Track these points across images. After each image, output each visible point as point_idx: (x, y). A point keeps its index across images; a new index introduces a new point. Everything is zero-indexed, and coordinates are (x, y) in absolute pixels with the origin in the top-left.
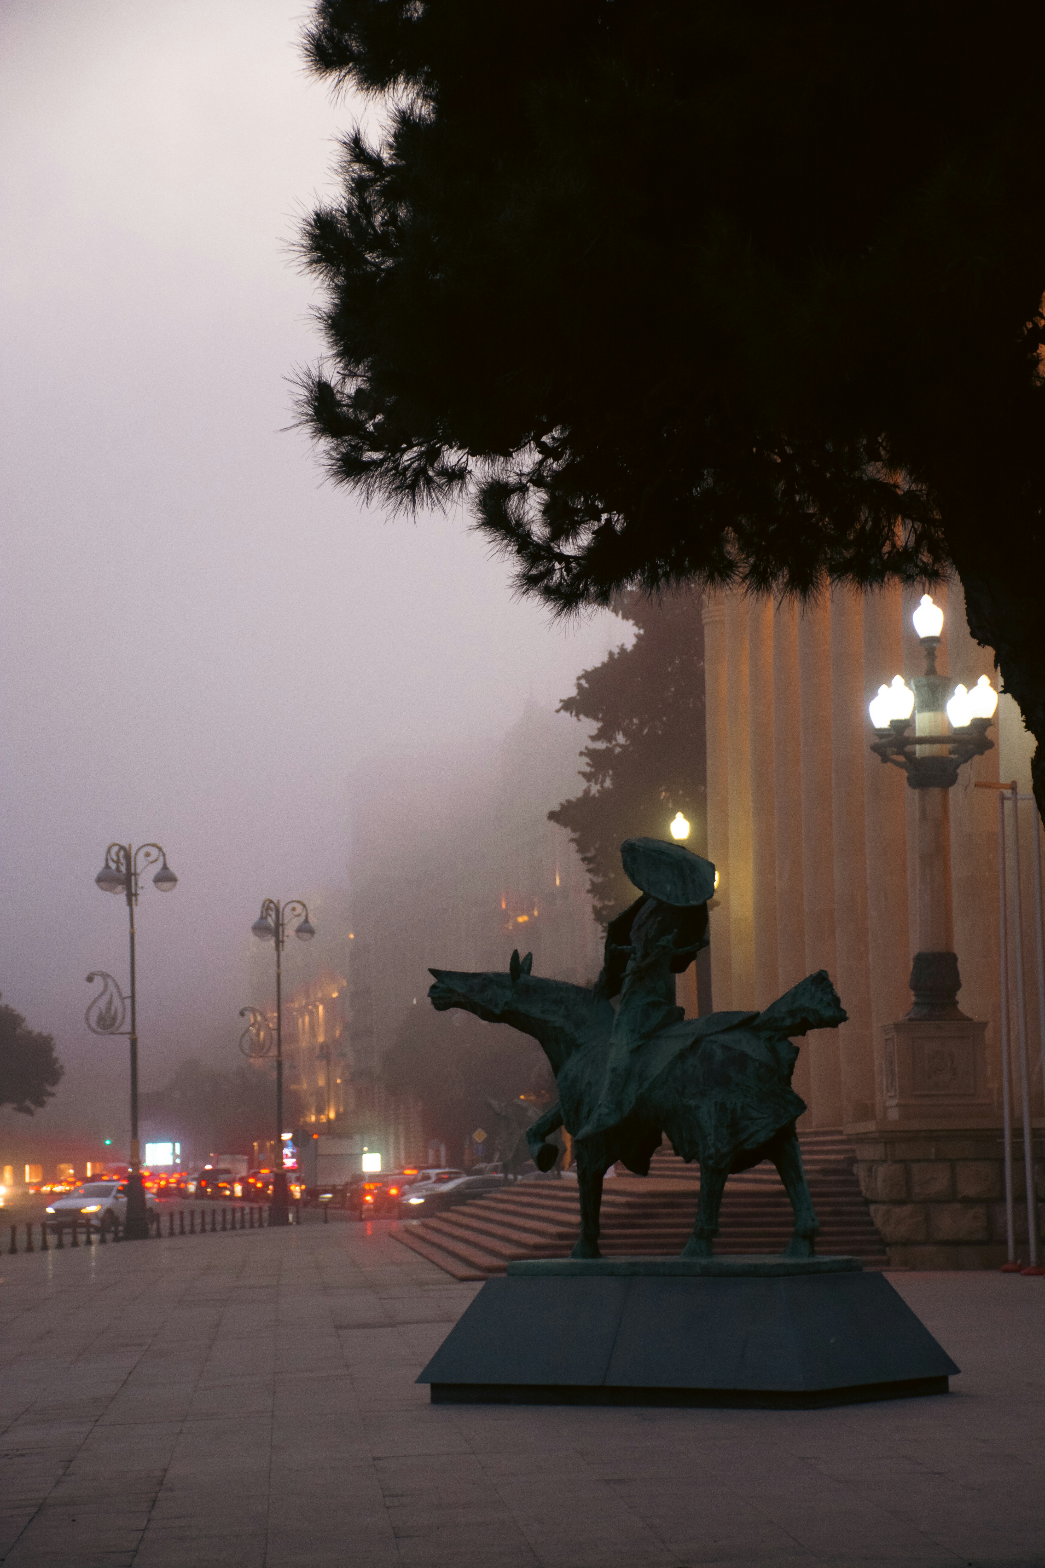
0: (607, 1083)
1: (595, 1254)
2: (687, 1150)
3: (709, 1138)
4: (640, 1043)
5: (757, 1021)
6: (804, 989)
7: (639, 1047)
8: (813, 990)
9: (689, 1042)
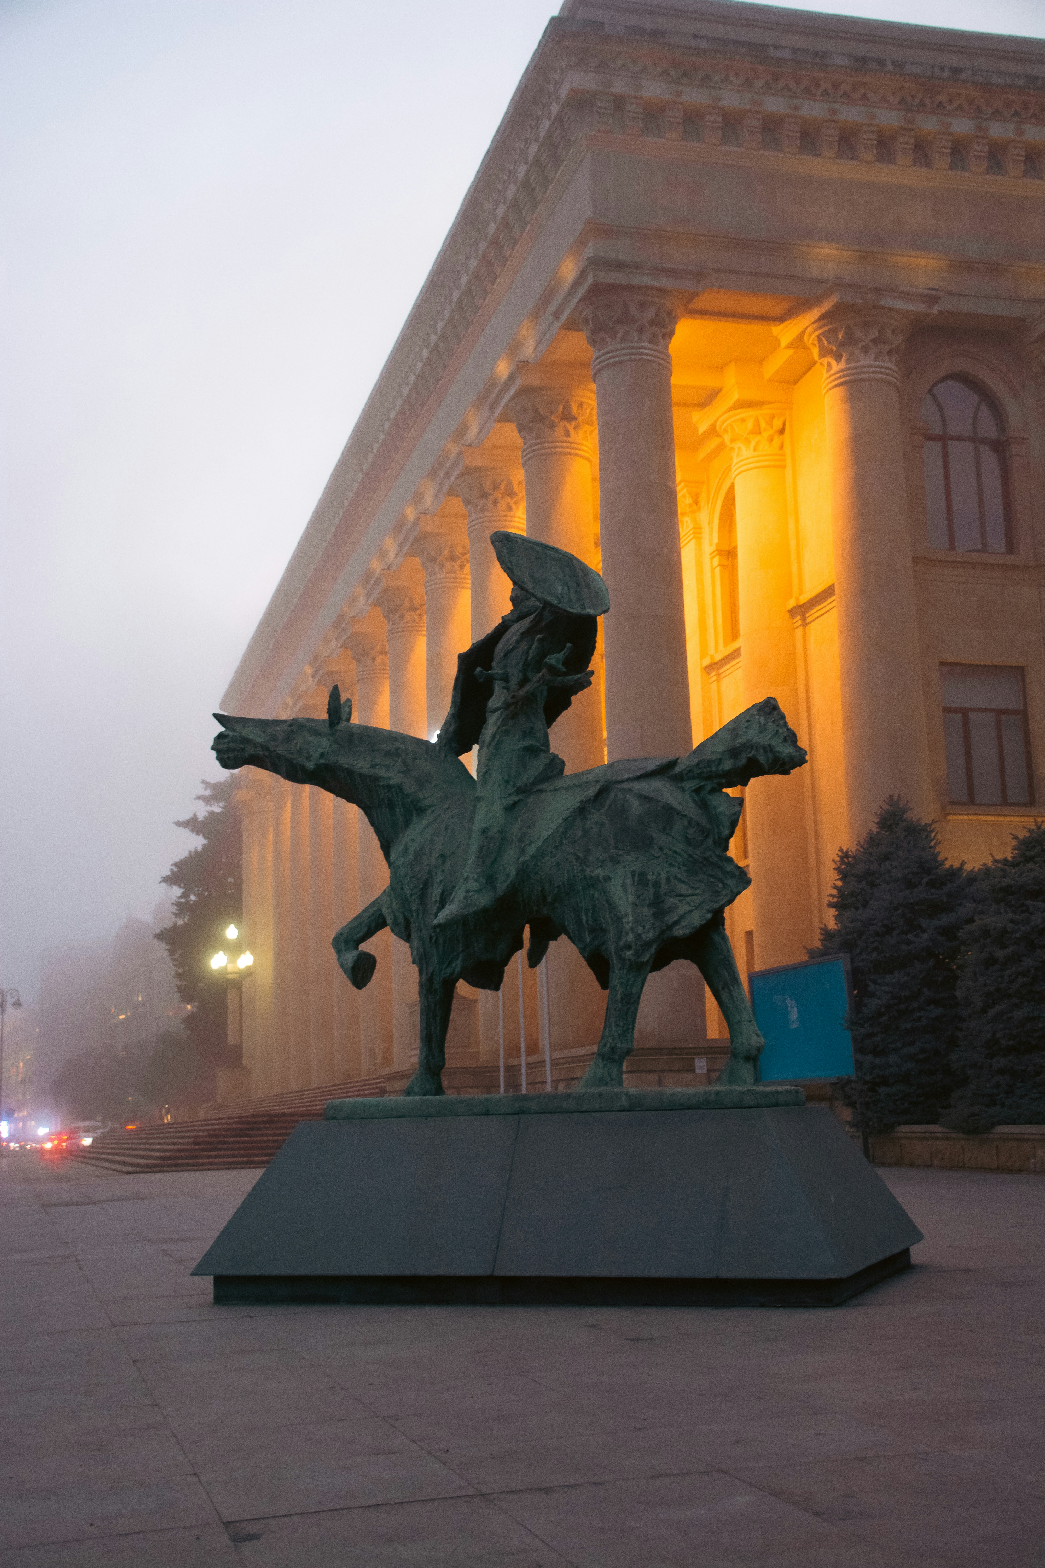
0: (474, 848)
1: (439, 1090)
2: (588, 940)
3: (625, 920)
4: (516, 798)
5: (677, 770)
6: (748, 721)
7: (515, 804)
8: (762, 722)
9: (592, 791)
